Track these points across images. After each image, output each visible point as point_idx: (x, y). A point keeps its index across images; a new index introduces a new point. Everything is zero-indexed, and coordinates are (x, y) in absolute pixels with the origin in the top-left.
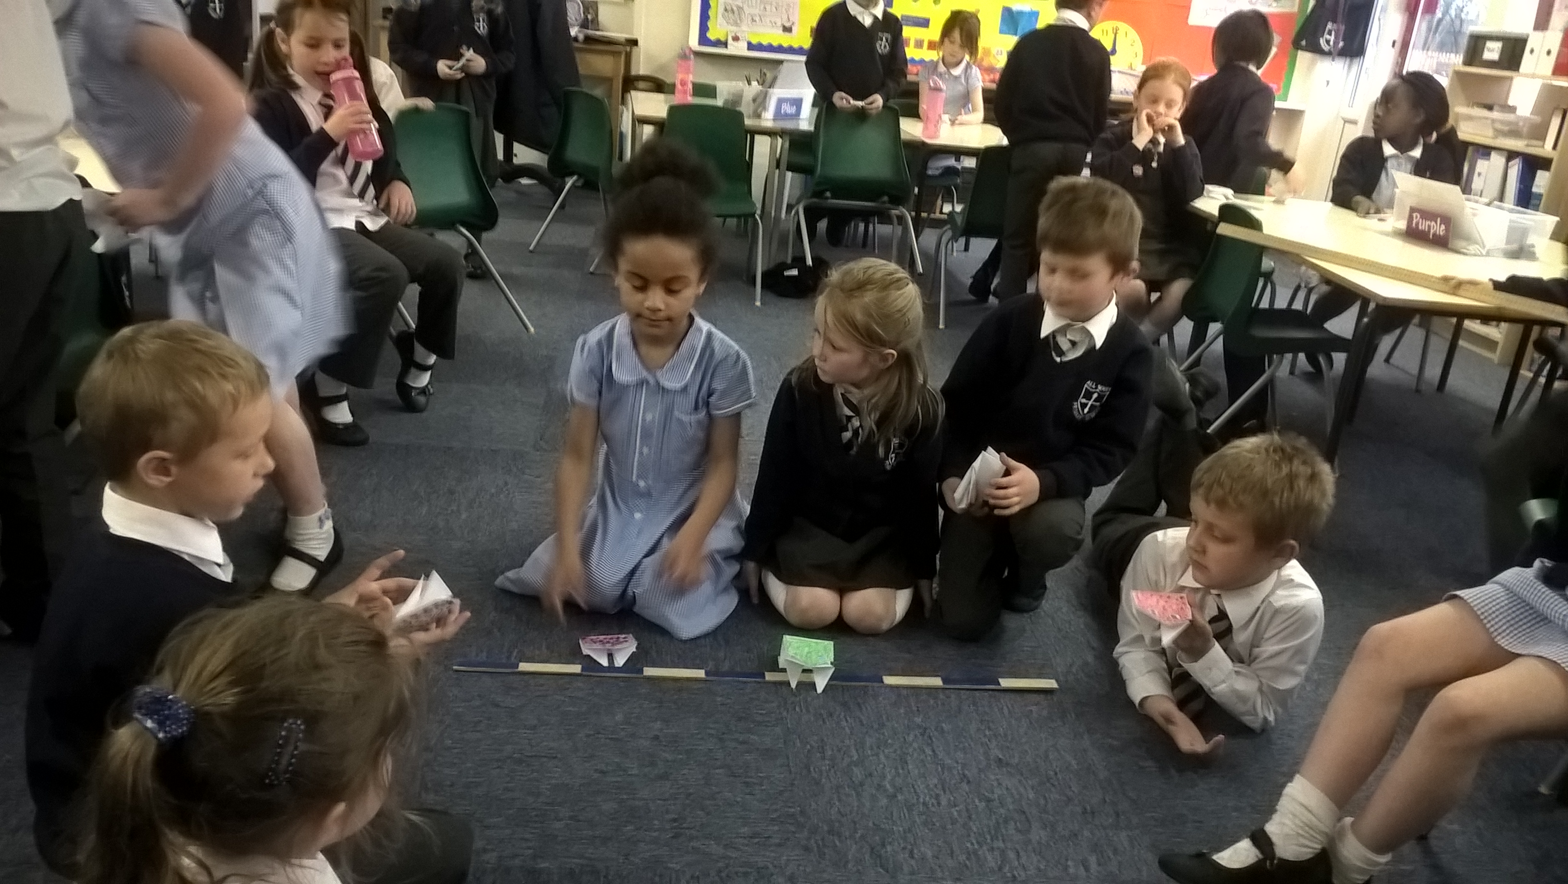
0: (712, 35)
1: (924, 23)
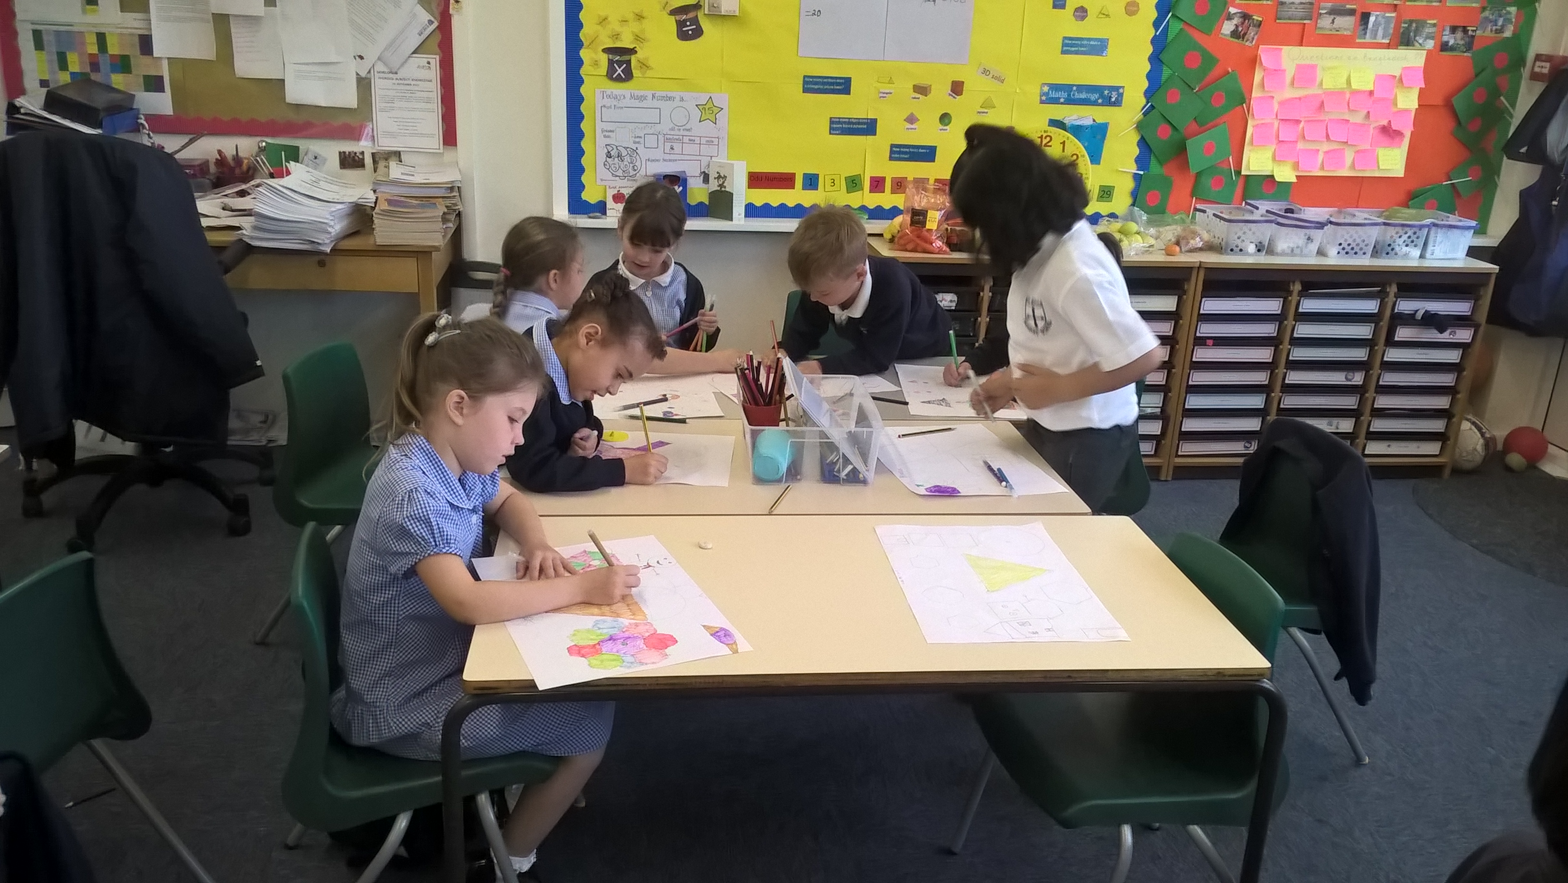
0: (590, 195)
1: (927, 154)
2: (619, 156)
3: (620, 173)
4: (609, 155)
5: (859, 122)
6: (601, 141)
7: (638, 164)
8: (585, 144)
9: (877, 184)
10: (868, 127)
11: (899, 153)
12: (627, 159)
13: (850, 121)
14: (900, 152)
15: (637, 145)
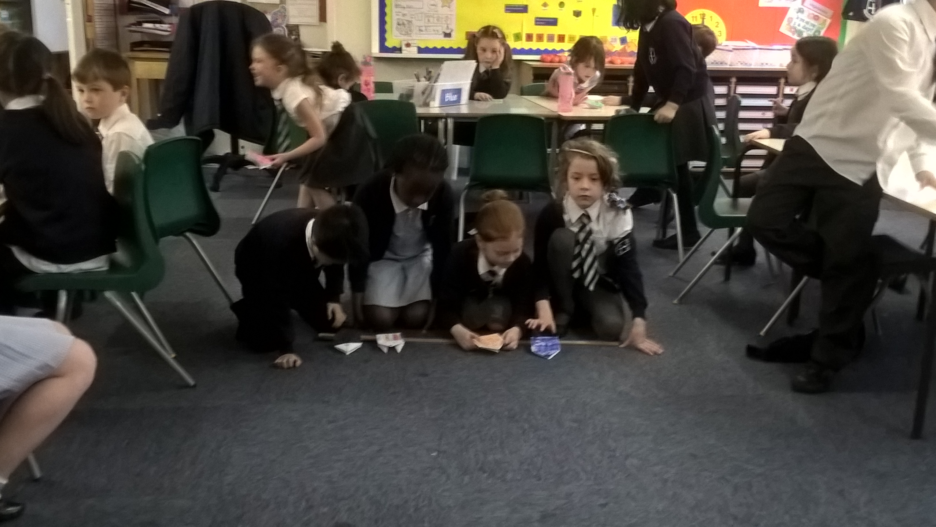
2: (403, 24)
3: (403, 33)
4: (399, 24)
5: (519, 6)
6: (395, 17)
7: (412, 28)
8: (387, 19)
9: (529, 37)
10: (524, 9)
11: (539, 21)
12: (407, 26)
13: (514, 6)
14: (541, 21)
15: (412, 19)
